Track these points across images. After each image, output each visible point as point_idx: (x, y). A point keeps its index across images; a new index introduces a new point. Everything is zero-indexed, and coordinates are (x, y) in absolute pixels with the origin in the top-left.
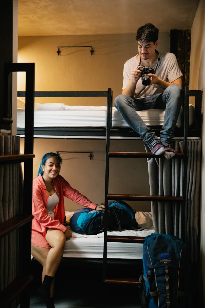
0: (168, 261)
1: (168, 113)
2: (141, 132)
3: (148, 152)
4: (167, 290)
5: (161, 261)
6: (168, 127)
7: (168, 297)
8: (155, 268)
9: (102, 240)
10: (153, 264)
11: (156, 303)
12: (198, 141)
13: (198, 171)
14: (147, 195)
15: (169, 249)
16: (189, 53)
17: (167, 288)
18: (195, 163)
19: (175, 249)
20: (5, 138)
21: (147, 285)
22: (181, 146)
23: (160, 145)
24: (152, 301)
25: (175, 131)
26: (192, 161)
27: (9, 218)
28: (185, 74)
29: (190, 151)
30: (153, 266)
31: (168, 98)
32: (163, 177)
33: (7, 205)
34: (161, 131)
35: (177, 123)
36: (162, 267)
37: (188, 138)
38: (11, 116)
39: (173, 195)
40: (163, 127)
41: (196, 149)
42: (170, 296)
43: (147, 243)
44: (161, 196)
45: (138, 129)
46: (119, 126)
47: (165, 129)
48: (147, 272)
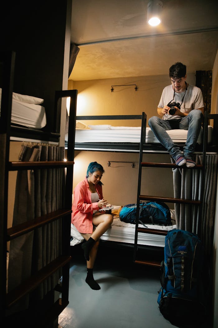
0: (185, 252)
1: (190, 133)
2: (168, 147)
3: (173, 163)
4: (182, 276)
5: (178, 252)
6: (190, 144)
7: (183, 282)
8: (174, 257)
9: (134, 230)
10: (172, 254)
11: (173, 285)
12: (215, 156)
13: (215, 180)
14: (172, 198)
15: (186, 243)
16: (210, 88)
17: (182, 274)
18: (212, 173)
19: (191, 243)
20: (48, 148)
21: (166, 270)
22: (200, 159)
23: (182, 158)
24: (169, 283)
25: (196, 147)
26: (210, 172)
27: (51, 211)
28: (207, 104)
29: (208, 164)
30: (172, 256)
31: (191, 120)
32: (184, 184)
33: (50, 200)
34: (184, 147)
35: (198, 141)
36: (179, 257)
37: (207, 153)
38: (59, 132)
39: (193, 199)
40: (186, 143)
41: (213, 162)
42: (184, 281)
43: (168, 236)
44: (182, 199)
45: (166, 144)
46: (151, 142)
47: (188, 145)
48: (167, 260)
